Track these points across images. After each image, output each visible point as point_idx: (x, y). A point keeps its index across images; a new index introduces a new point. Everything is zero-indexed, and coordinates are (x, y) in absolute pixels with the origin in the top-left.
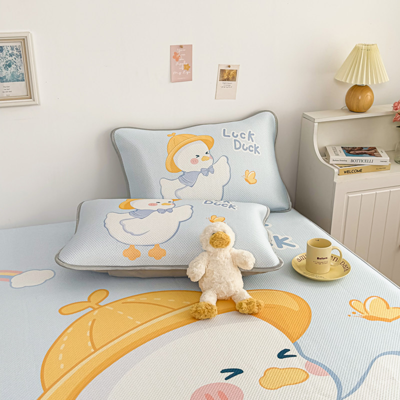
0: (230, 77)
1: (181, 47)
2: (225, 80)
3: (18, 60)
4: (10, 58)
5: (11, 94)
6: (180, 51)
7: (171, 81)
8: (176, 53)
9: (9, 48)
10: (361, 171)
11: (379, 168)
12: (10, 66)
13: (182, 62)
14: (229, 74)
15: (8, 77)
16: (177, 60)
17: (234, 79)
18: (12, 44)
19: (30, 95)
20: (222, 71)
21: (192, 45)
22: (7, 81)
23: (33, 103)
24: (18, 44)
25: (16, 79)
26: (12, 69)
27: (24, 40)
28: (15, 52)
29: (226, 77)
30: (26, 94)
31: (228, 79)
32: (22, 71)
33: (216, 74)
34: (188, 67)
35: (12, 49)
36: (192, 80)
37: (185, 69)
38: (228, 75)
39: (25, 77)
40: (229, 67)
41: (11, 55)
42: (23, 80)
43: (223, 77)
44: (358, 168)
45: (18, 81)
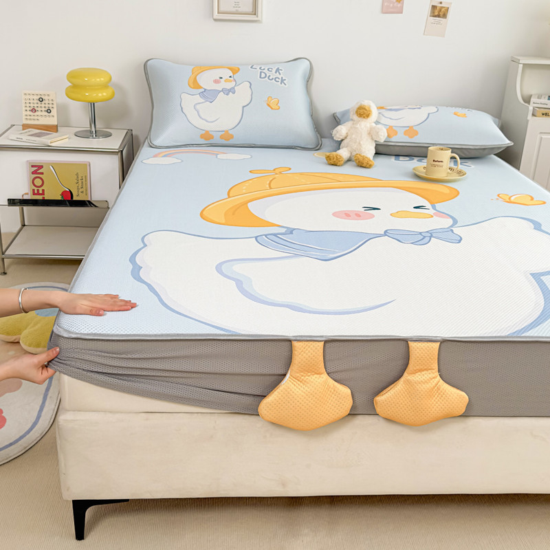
0: (441, 14)
2: (433, 16)
5: (240, 10)
7: (382, 12)
14: (440, 10)
17: (445, 16)
19: (255, 13)
20: (434, 7)
23: (256, 19)
29: (436, 14)
30: (251, 10)
31: (439, 16)
33: (428, 10)
36: (402, 13)
37: (397, 1)
38: (439, 12)
40: (441, 3)
43: (434, 13)
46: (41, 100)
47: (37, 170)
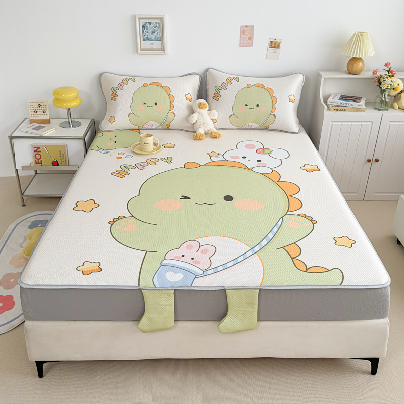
0: (276, 46)
1: (247, 26)
2: (273, 48)
3: (158, 30)
4: (154, 29)
5: (154, 48)
6: (246, 29)
7: (240, 46)
8: (244, 30)
9: (154, 23)
10: (345, 110)
11: (357, 110)
12: (154, 32)
13: (247, 35)
15: (153, 39)
16: (244, 34)
17: (278, 47)
18: (156, 21)
19: (163, 49)
20: (271, 42)
21: (253, 26)
22: (152, 40)
23: (164, 53)
24: (159, 21)
25: (156, 40)
26: (155, 34)
27: (162, 19)
28: (157, 25)
29: (273, 46)
30: (161, 48)
31: (274, 47)
32: (160, 35)
33: (268, 44)
34: (251, 39)
35: (156, 24)
36: (252, 46)
37: (249, 39)
38: (274, 45)
39: (161, 39)
40: (275, 40)
41: (155, 27)
42: (160, 41)
43: (271, 46)
44: (344, 108)
45: (158, 40)
46: (40, 105)
47: (37, 149)
